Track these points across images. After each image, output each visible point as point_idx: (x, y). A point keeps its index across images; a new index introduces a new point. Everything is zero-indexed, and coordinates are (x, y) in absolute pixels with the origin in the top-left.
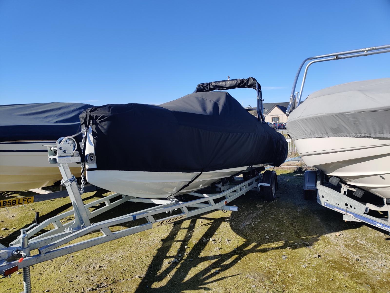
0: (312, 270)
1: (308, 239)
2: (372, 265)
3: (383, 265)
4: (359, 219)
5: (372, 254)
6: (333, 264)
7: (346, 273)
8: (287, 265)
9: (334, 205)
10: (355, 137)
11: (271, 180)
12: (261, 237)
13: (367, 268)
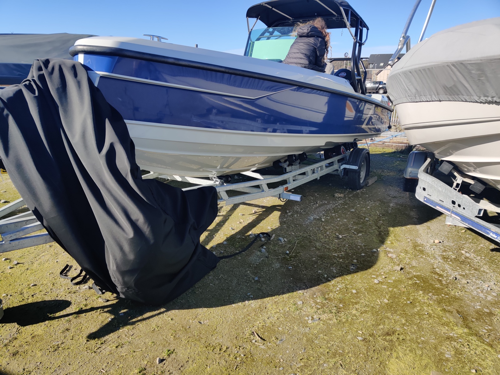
0: (386, 287)
1: (393, 245)
2: (474, 287)
3: (489, 289)
4: (467, 224)
5: (479, 272)
6: (418, 282)
7: (433, 295)
8: (354, 278)
9: (437, 202)
11: (361, 161)
12: (329, 237)
13: (466, 291)
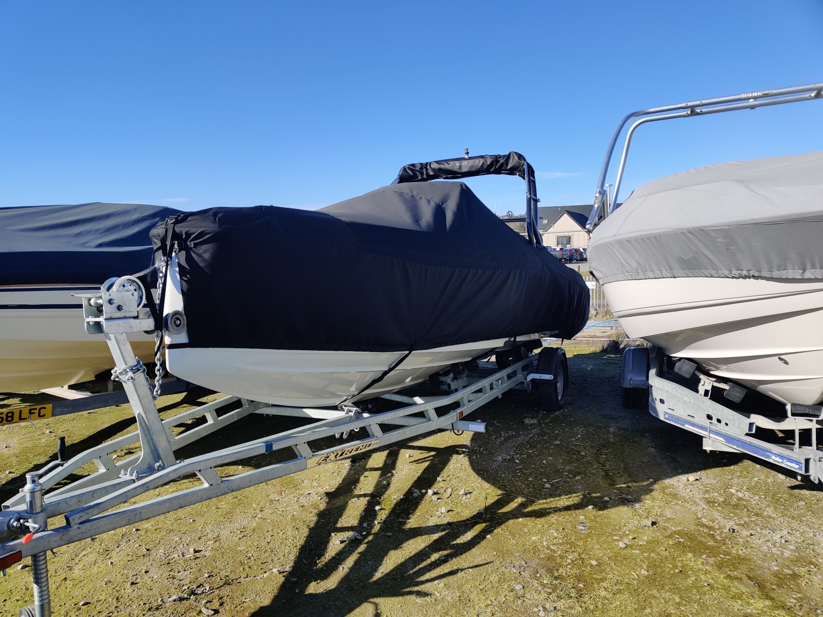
0: (638, 552)
1: (631, 489)
2: (761, 540)
3: (783, 541)
4: (735, 447)
5: (763, 518)
6: (682, 540)
7: (708, 558)
8: (588, 543)
9: (685, 418)
10: (729, 278)
11: (556, 367)
12: (534, 485)
13: (752, 548)
